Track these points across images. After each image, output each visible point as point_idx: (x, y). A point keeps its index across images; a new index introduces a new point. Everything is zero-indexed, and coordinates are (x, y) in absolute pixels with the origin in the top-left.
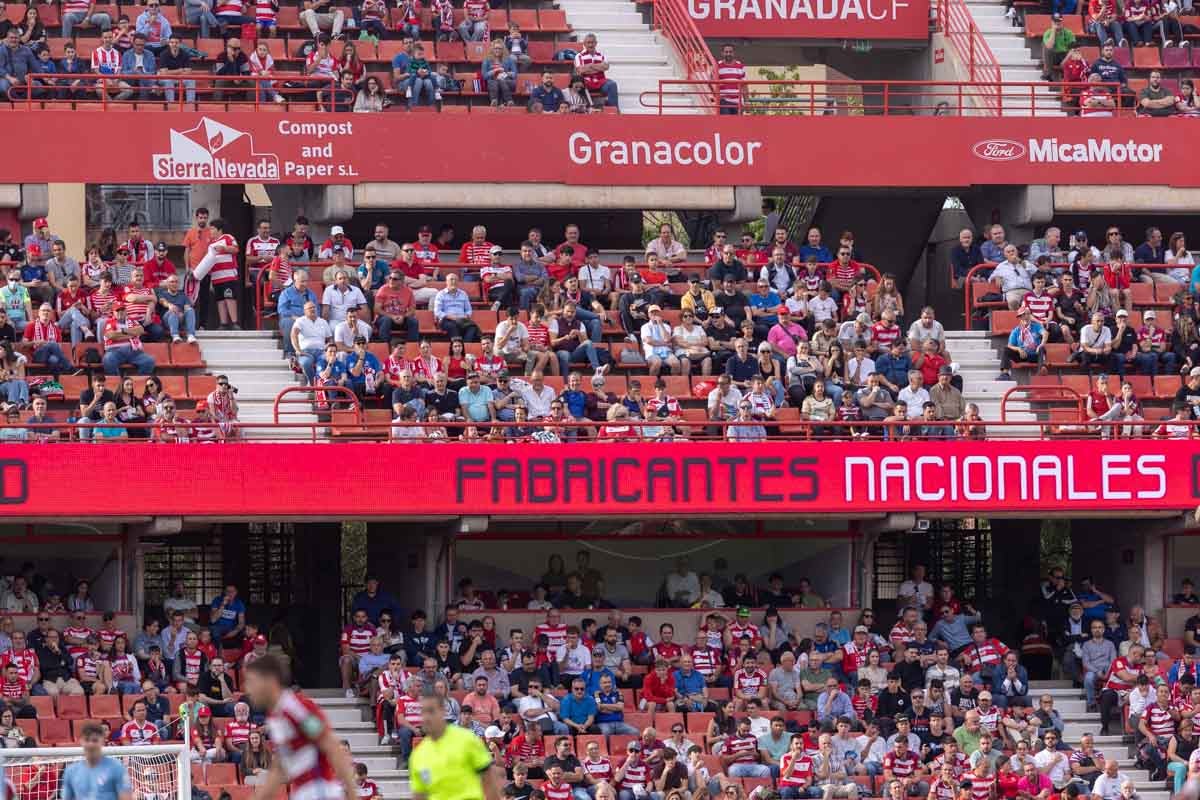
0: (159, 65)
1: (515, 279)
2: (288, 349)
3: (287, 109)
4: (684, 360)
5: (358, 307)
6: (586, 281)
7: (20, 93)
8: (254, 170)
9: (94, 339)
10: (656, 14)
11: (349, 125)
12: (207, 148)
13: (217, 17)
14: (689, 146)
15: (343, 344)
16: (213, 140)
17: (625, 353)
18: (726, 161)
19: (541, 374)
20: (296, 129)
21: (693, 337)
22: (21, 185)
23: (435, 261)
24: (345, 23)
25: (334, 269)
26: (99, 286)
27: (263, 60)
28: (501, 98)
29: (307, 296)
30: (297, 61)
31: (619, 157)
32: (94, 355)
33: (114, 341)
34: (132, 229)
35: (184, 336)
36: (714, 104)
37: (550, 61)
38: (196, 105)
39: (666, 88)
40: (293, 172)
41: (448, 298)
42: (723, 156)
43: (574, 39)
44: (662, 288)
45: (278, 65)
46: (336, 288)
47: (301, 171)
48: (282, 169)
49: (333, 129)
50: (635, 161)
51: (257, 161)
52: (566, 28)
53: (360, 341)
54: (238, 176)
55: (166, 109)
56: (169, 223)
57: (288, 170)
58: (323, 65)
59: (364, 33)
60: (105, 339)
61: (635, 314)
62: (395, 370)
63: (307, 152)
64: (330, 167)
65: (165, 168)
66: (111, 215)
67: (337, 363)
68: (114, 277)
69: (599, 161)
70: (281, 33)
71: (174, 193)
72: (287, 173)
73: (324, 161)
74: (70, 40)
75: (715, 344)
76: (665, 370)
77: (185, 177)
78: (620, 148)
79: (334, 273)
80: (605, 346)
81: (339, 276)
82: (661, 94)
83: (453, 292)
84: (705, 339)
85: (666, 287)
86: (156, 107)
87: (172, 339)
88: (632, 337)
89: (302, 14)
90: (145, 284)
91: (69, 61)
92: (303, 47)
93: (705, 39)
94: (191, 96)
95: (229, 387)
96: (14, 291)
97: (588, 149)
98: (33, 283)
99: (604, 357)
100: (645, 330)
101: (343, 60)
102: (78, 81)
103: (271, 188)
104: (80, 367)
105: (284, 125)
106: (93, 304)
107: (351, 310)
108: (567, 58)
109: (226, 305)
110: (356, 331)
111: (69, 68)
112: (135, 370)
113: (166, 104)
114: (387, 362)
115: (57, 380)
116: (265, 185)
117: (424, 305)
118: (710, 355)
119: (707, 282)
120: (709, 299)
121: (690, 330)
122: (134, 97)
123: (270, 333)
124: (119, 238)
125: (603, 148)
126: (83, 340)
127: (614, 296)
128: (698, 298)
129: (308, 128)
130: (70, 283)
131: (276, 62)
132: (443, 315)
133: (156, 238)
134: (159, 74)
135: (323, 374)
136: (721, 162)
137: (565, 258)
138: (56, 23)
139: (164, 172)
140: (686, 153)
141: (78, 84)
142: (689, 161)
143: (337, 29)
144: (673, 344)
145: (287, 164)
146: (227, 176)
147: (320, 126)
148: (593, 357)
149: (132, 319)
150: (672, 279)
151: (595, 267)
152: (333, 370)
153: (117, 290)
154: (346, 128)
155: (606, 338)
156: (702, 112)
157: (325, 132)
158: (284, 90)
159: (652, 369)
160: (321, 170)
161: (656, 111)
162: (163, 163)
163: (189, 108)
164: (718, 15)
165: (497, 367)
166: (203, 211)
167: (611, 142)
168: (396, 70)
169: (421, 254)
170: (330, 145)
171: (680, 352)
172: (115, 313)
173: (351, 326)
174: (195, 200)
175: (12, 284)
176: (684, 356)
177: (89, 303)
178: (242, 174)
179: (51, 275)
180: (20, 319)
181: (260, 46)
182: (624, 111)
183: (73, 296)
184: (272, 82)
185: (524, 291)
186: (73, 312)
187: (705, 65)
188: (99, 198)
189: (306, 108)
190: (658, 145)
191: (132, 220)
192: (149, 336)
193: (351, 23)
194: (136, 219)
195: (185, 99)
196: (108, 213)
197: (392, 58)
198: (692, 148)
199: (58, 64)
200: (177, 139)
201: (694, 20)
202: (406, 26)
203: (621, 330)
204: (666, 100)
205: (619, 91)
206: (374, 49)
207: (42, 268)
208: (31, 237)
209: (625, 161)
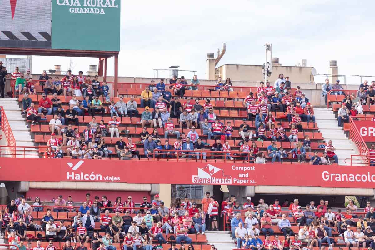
0: (195, 148)
1: (305, 216)
2: (234, 237)
3: (234, 162)
4: (357, 243)
5: (256, 224)
6: (327, 217)
7: (151, 156)
8: (224, 181)
9: (173, 233)
10: (350, 134)
11: (254, 167)
12: (210, 174)
13: (213, 133)
14: (360, 175)
15: (251, 236)
16: (212, 171)
17: (339, 240)
18: (371, 180)
19: (312, 246)
20: (237, 168)
21: (360, 236)
22: (151, 184)
23: (279, 210)
24: (253, 135)
25: (248, 212)
26: (174, 216)
27: (227, 146)
28: (301, 160)
29: (240, 221)
30: (238, 147)
31: (338, 179)
32: (173, 238)
33: (179, 233)
34: (186, 199)
35: (201, 232)
36: (368, 163)
37: (317, 148)
38: (206, 160)
39: (353, 157)
40: (236, 182)
41: (283, 222)
42: (371, 179)
43: (324, 142)
44: (351, 220)
45: (232, 148)
46: (249, 218)
47: (238, 182)
48: (233, 181)
49: (249, 168)
50: (343, 180)
51: (225, 178)
52: (322, 138)
53: (256, 235)
54: (219, 183)
55: (197, 161)
56: (197, 197)
57: (234, 181)
58: (246, 148)
59: (259, 139)
60: (177, 233)
61: (342, 228)
62: (267, 244)
63: (240, 176)
64: (247, 180)
65: (196, 180)
66: (179, 194)
67: (249, 241)
68: (180, 213)
69: (332, 180)
70: (233, 138)
71: (198, 188)
72: (234, 182)
73: (246, 178)
74: (167, 139)
75: (367, 238)
76: (351, 245)
77: (202, 183)
78: (338, 176)
79: (248, 214)
80: (332, 238)
81: (250, 214)
82: (351, 159)
83: (285, 220)
84: (364, 237)
85: (352, 220)
86: (194, 161)
87: (197, 233)
88: (341, 235)
89: (240, 132)
90: (189, 216)
91: (167, 146)
92: (240, 143)
93: (365, 142)
94: (204, 157)
95: (215, 248)
96: (148, 217)
97: (328, 176)
98: (155, 215)
99: (332, 241)
100: (345, 233)
101: (252, 147)
102: (169, 152)
103: (229, 186)
104: (168, 241)
105: (234, 167)
106: (173, 222)
107: (254, 225)
108: (322, 147)
109: (214, 222)
110: (255, 232)
111: (167, 148)
112: (186, 242)
113: (197, 160)
114: (265, 242)
115: (161, 245)
116: (227, 186)
117: (276, 224)
118: (366, 241)
119: (365, 218)
120: (365, 224)
121: (359, 233)
122: (187, 157)
123: (228, 232)
124: (181, 201)
125: (333, 176)
126: (170, 233)
127: (335, 222)
128: (362, 223)
129: (241, 168)
130: (166, 215)
131: (231, 147)
132: (282, 227)
133: (193, 201)
134: (194, 150)
135: (244, 245)
136: (370, 181)
137: (320, 210)
138: (163, 134)
139: (196, 181)
140: (359, 178)
141: (170, 153)
142: (360, 180)
143: (250, 137)
144: (354, 238)
145: (234, 179)
146: (216, 183)
147: (245, 167)
148: (329, 241)
149: (185, 227)
150: (354, 217)
151: (330, 213)
152: (247, 244)
153: (180, 217)
154: (253, 168)
155: (333, 235)
156: (364, 165)
157: (246, 169)
158: (234, 156)
159: (347, 245)
160: (245, 181)
161: (350, 165)
162: (195, 178)
163: (204, 161)
164: (370, 135)
165: (299, 244)
166: (208, 193)
167: (335, 174)
168: (269, 150)
169: (275, 208)
170: (248, 173)
171: (356, 240)
172: (180, 225)
173: (253, 230)
174: (205, 190)
175: (147, 215)
176: (357, 241)
177: (172, 221)
178: (220, 182)
179: (160, 212)
180: (150, 226)
181: (226, 142)
182: (340, 164)
183: (167, 219)
184: (230, 153)
185: (308, 220)
186: (166, 224)
187: (365, 151)
188: (176, 189)
189: (241, 162)
190: (350, 175)
191: (185, 196)
192: (190, 232)
193: (255, 136)
194: (187, 195)
195: (203, 158)
196: (178, 194)
197: (267, 147)
198: (361, 176)
199: (163, 146)
200: (200, 171)
201: (362, 136)
202: (272, 137)
203: (337, 233)
204: (353, 161)
205: (338, 158)
206: (262, 144)
207: (157, 210)
208: (154, 201)
209: (340, 180)
